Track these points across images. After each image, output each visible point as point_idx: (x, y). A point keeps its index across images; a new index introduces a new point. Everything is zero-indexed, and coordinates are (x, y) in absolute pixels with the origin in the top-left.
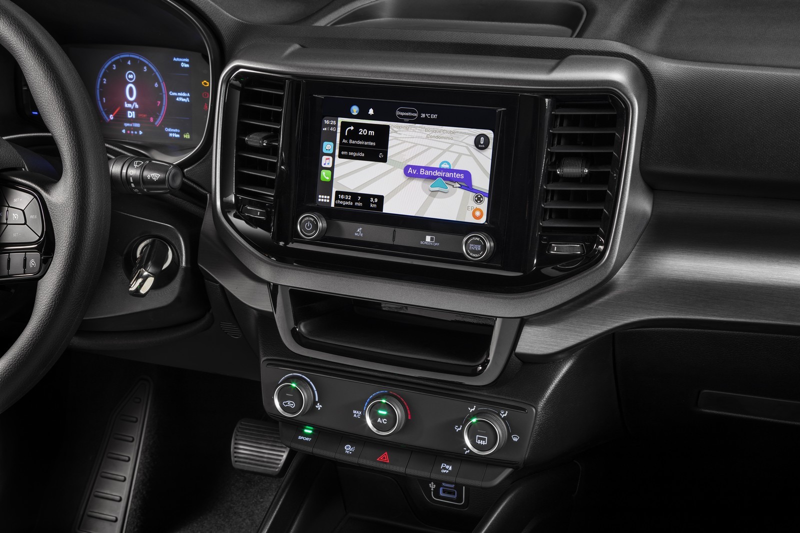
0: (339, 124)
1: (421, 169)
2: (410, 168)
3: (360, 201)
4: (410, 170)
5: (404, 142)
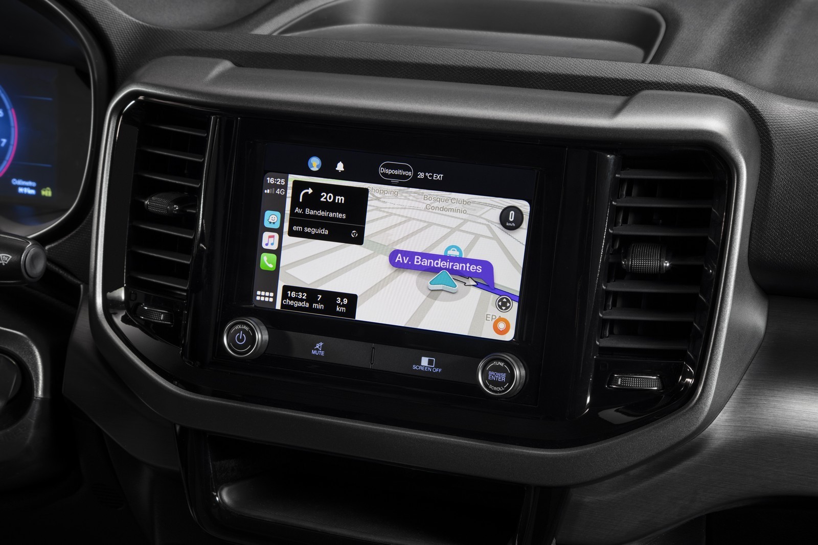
0: (290, 185)
1: (416, 257)
2: (399, 255)
3: (321, 302)
4: (399, 258)
5: (391, 214)
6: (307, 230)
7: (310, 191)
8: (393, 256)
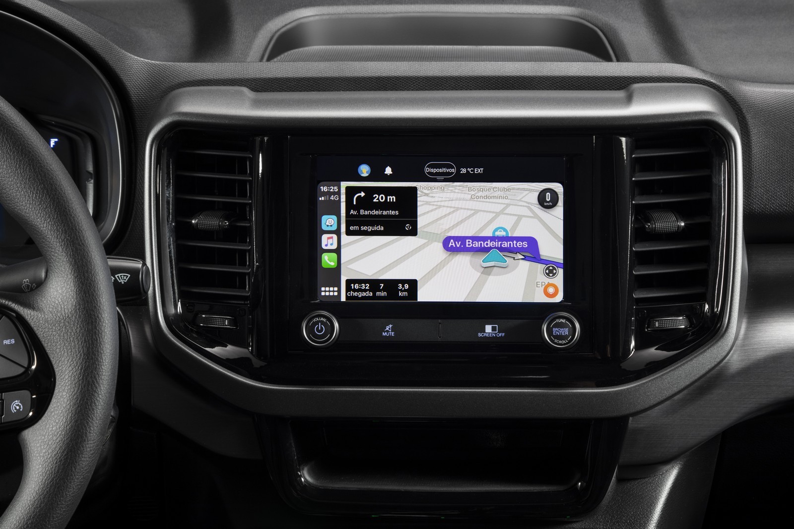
6: (364, 228)
7: (363, 194)
8: (446, 242)
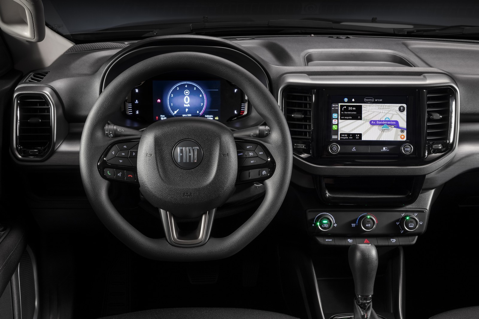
0: (339, 106)
1: (377, 121)
3: (352, 136)
4: (372, 122)
5: (369, 111)
6: (345, 118)
7: (345, 107)
8: (371, 122)
